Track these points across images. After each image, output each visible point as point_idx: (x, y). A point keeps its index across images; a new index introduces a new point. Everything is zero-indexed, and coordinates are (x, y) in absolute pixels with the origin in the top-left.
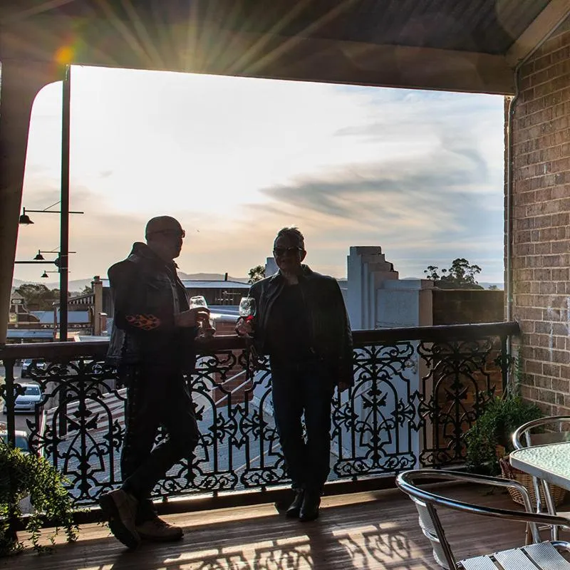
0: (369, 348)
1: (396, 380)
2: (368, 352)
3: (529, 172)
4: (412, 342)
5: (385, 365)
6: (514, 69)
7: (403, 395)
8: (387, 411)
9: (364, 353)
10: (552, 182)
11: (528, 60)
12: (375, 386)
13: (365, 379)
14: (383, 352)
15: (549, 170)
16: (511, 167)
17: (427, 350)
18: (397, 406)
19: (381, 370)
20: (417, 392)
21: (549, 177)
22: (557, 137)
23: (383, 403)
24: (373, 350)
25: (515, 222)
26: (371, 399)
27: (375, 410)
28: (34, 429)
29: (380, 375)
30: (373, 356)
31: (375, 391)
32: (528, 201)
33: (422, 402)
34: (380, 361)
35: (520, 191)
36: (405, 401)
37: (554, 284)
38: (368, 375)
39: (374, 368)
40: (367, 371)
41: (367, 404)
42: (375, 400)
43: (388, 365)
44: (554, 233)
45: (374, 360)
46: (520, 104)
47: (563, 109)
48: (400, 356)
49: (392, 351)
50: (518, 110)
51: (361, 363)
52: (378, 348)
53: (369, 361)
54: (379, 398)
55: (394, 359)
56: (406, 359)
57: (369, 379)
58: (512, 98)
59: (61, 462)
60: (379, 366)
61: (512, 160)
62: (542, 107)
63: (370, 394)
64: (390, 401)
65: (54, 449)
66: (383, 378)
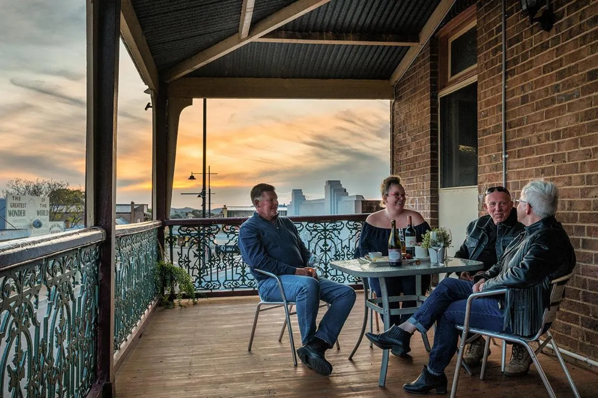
0: (323, 224)
1: (336, 239)
2: (322, 226)
3: (400, 137)
4: (343, 222)
5: (330, 232)
6: (393, 86)
7: (339, 247)
8: (331, 254)
9: (320, 226)
10: (410, 141)
11: (400, 81)
12: (325, 242)
13: (321, 239)
14: (329, 226)
15: (409, 135)
16: (393, 135)
17: (351, 225)
18: (337, 252)
19: (328, 235)
20: (346, 246)
21: (409, 139)
22: (412, 118)
23: (329, 250)
24: (325, 225)
25: (395, 162)
26: (324, 248)
27: (326, 253)
28: (180, 256)
29: (328, 237)
30: (325, 228)
31: (325, 245)
32: (401, 152)
33: (348, 251)
34: (328, 230)
35: (397, 147)
36: (340, 250)
37: (411, 192)
38: (323, 237)
39: (325, 233)
40: (322, 235)
41: (322, 251)
42: (326, 249)
43: (332, 232)
44: (411, 167)
45: (325, 230)
46: (397, 103)
47: (415, 104)
48: (337, 228)
49: (334, 226)
50: (396, 106)
51: (319, 231)
52: (327, 224)
53: (323, 230)
54: (328, 248)
55: (334, 229)
56: (340, 229)
57: (323, 239)
58: (393, 101)
59: (191, 271)
60: (328, 233)
61: (393, 132)
62: (406, 104)
63: (324, 246)
64: (333, 250)
65: (188, 265)
66: (330, 238)
